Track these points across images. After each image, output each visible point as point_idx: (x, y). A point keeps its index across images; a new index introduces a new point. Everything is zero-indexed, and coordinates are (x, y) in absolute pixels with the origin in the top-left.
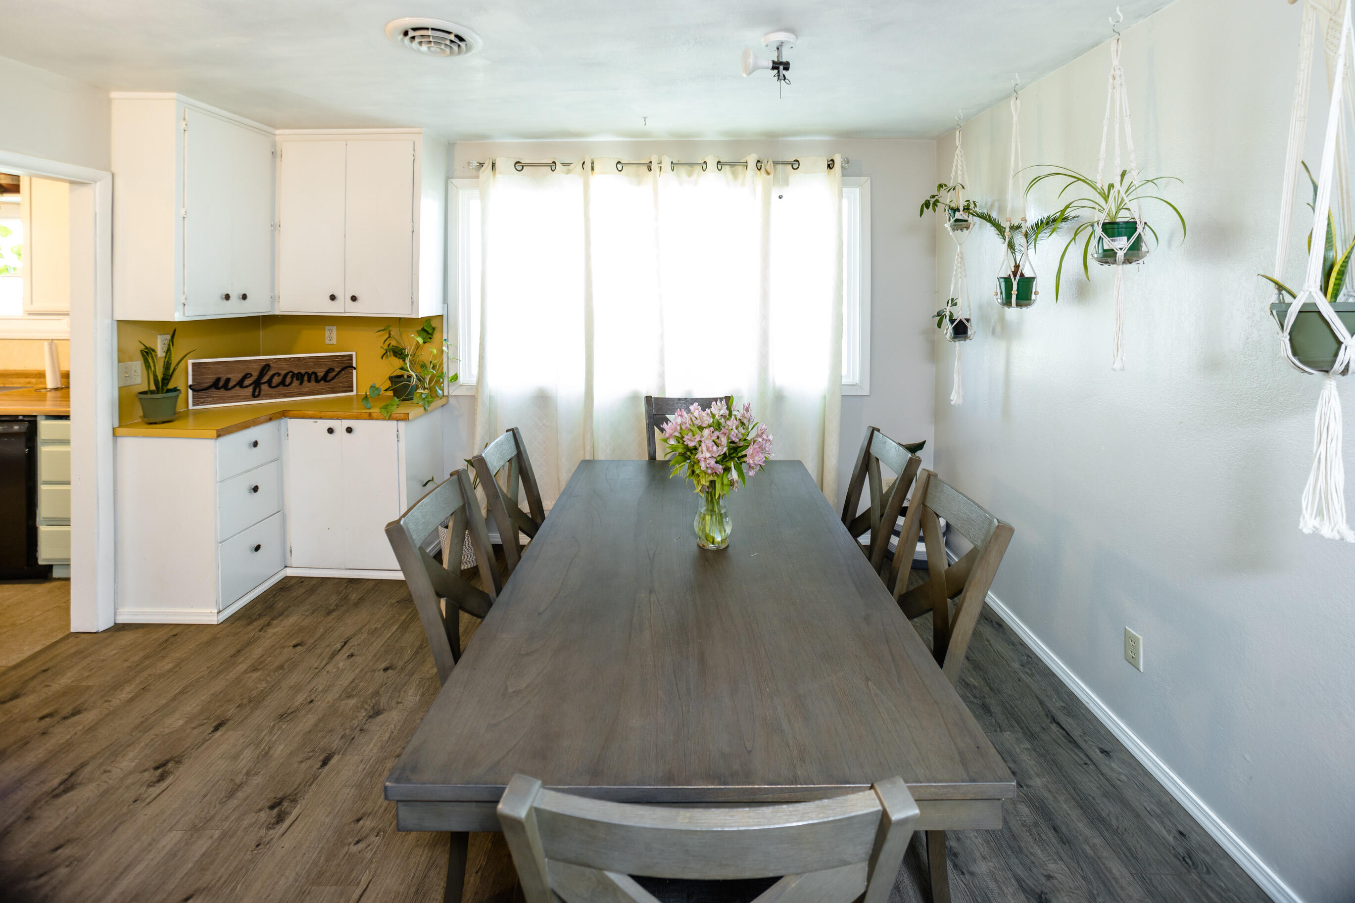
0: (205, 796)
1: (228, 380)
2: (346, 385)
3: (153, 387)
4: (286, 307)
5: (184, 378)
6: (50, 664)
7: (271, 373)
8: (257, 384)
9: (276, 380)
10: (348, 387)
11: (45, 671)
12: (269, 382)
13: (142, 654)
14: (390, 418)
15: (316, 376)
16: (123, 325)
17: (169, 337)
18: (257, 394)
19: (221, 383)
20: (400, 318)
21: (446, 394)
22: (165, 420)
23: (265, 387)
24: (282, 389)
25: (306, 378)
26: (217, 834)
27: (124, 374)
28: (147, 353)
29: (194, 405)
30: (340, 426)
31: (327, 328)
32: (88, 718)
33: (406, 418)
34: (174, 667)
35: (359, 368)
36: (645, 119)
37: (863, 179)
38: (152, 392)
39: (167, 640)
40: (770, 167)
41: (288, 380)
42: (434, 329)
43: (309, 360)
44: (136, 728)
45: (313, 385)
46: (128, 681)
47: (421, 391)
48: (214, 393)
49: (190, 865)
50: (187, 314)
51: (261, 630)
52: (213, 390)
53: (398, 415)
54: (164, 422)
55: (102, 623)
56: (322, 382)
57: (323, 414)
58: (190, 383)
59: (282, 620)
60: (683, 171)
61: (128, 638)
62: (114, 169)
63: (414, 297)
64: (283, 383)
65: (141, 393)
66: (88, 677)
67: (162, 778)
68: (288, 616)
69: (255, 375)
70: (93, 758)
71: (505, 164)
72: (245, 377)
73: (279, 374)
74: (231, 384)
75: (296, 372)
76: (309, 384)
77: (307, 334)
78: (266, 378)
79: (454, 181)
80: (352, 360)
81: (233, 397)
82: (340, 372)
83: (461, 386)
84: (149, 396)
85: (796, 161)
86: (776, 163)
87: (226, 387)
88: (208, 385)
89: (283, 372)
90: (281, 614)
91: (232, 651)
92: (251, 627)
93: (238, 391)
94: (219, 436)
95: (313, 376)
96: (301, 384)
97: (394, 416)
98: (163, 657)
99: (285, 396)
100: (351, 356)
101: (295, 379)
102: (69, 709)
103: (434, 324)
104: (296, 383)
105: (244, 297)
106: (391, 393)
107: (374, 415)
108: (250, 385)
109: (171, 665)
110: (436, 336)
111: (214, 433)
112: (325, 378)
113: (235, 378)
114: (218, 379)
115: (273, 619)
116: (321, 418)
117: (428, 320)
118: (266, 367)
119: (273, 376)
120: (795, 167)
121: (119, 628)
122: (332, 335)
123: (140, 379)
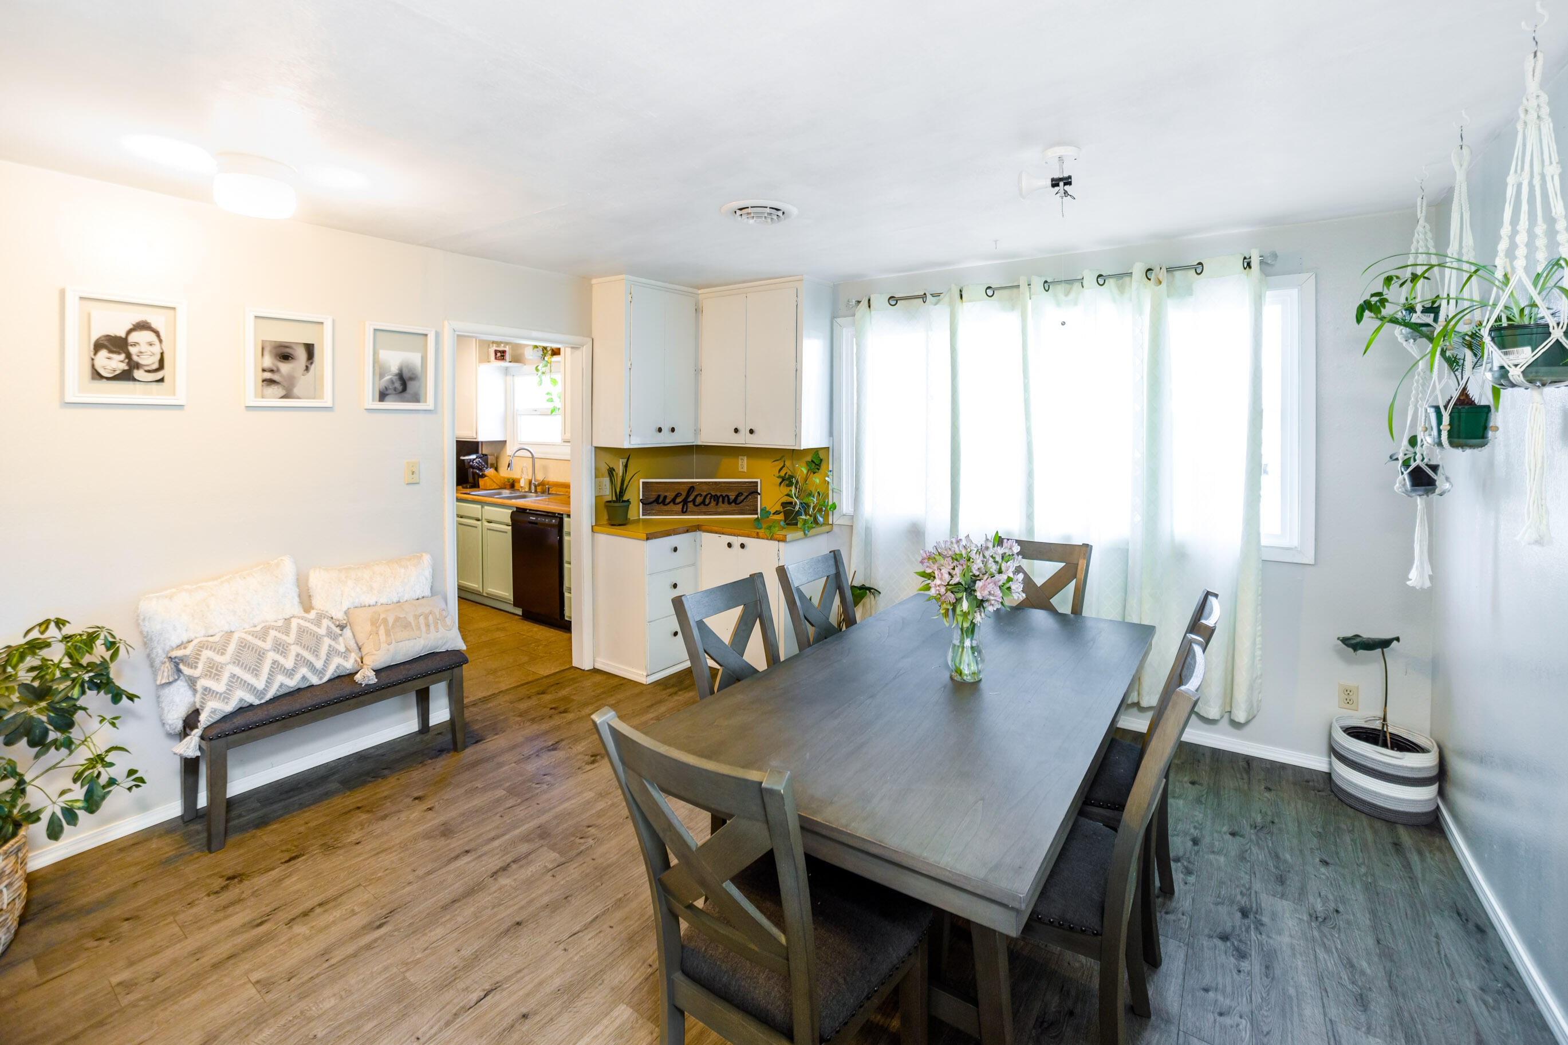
0: (610, 781)
1: (665, 497)
2: (752, 508)
3: (614, 499)
4: (709, 437)
5: (635, 494)
6: (561, 681)
7: (695, 493)
8: (685, 502)
9: (699, 500)
10: (754, 510)
11: (558, 684)
12: (694, 501)
13: (602, 690)
14: (772, 539)
15: (729, 499)
16: (600, 451)
17: (626, 460)
18: (685, 510)
19: (661, 500)
20: (793, 450)
21: (830, 522)
22: (621, 523)
23: (690, 505)
24: (703, 508)
25: (721, 499)
26: (610, 803)
27: (598, 487)
28: (611, 472)
29: (643, 515)
30: (736, 541)
31: (740, 457)
32: (570, 716)
33: (783, 540)
34: (615, 703)
35: (763, 494)
36: (996, 241)
37: (1304, 276)
38: (614, 502)
39: (616, 686)
40: (1163, 275)
41: (707, 501)
42: (821, 460)
43: (723, 485)
44: (589, 731)
45: (725, 507)
46: (592, 704)
47: (803, 517)
48: (656, 506)
49: (594, 812)
50: (632, 443)
51: (669, 696)
52: (655, 504)
53: (778, 536)
54: (620, 525)
55: (587, 666)
56: (733, 504)
57: (725, 530)
58: (641, 498)
59: (685, 693)
60: (1060, 289)
61: (598, 678)
62: (593, 337)
63: (797, 430)
64: (703, 503)
65: (607, 502)
66: (575, 694)
67: (593, 762)
68: (689, 691)
69: (684, 494)
70: (567, 738)
71: (879, 300)
72: (677, 496)
73: (701, 495)
74: (668, 501)
75: (713, 494)
76: (723, 505)
77: (726, 462)
78: (691, 498)
79: (839, 320)
80: (757, 486)
81: (668, 511)
82: (747, 496)
83: (844, 515)
84: (612, 504)
85: (1200, 264)
86: (1170, 270)
87: (664, 503)
88: (652, 500)
89: (704, 494)
90: (686, 688)
91: (649, 704)
92: (664, 692)
93: (671, 506)
94: (648, 539)
95: (726, 499)
96: (717, 504)
97: (776, 536)
98: (612, 695)
99: (705, 514)
100: (757, 482)
101: (712, 500)
102: (562, 709)
103: (822, 455)
104: (713, 503)
105: (673, 430)
106: (781, 517)
107: (761, 535)
108: (680, 502)
109: (614, 702)
110: (823, 466)
111: (645, 536)
112: (735, 501)
113: (670, 495)
114: (659, 496)
115: (680, 690)
116: (723, 534)
117: (816, 451)
118: (692, 488)
119: (696, 496)
120: (1199, 271)
121: (595, 671)
122: (743, 464)
123: (608, 494)
